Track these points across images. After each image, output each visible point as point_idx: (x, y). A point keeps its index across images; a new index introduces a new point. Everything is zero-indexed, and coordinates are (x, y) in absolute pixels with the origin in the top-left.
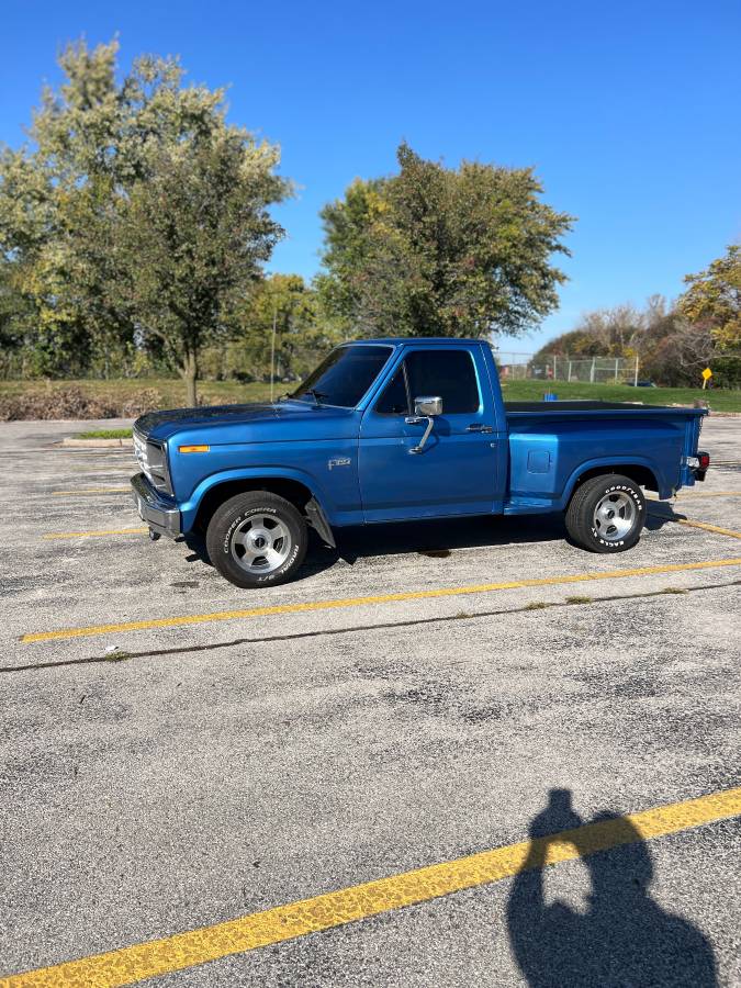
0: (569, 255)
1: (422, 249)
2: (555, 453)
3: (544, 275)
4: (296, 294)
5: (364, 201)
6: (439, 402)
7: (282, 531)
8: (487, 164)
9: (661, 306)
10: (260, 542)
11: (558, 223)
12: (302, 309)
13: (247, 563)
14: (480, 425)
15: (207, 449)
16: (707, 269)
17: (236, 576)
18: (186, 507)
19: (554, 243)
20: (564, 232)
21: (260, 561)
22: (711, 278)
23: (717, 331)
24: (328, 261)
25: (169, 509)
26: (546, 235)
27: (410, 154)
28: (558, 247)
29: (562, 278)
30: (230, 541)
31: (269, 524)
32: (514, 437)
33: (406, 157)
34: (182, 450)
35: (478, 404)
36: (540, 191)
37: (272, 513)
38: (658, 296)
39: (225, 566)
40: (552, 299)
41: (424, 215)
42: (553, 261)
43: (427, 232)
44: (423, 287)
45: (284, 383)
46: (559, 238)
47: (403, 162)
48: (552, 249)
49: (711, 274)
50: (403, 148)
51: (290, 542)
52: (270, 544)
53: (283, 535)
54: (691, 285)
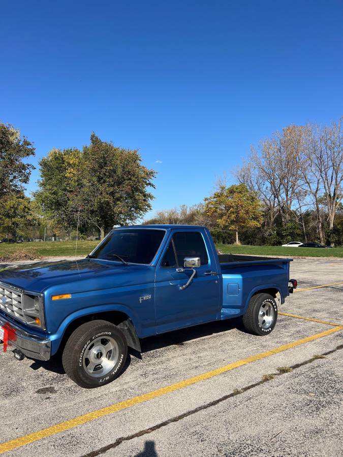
0: (154, 188)
1: (104, 182)
2: (241, 284)
3: (145, 196)
4: (21, 200)
5: (62, 158)
6: (198, 260)
7: (112, 345)
8: (117, 147)
9: (186, 209)
10: (99, 355)
11: (150, 174)
12: (23, 207)
13: (90, 370)
14: (210, 271)
15: (69, 296)
16: (213, 196)
17: (86, 381)
18: (53, 338)
19: (148, 182)
20: (152, 178)
21: (98, 368)
22: (215, 199)
23: (220, 221)
24: (43, 185)
25: (42, 340)
26: (144, 179)
27: (97, 138)
28: (150, 184)
29: (151, 197)
30: (82, 358)
31: (104, 342)
32: (225, 277)
33: (95, 140)
34: (54, 298)
35: (208, 260)
36: (140, 160)
37: (108, 335)
38: (184, 205)
39: (79, 376)
40: (149, 206)
41: (105, 166)
42: (148, 190)
43: (107, 174)
44: (107, 198)
45: (18, 243)
46: (150, 180)
47: (93, 142)
48: (147, 184)
49: (215, 198)
50: (93, 136)
51: (118, 352)
52: (104, 355)
53: (112, 348)
54: (207, 202)
